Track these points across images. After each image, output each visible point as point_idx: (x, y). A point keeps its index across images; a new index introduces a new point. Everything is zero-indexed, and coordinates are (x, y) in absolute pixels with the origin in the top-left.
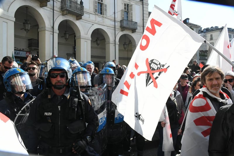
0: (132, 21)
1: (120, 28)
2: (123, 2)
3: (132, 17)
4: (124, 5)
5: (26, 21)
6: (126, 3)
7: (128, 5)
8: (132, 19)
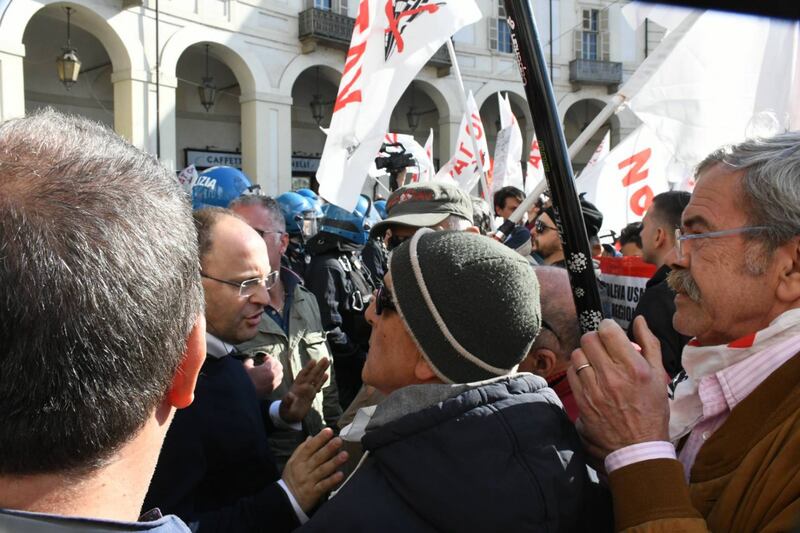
0: (606, 61)
1: (568, 84)
2: (579, 7)
3: (607, 47)
4: (581, 15)
5: (316, 97)
6: (589, 8)
7: (595, 13)
8: (608, 55)
